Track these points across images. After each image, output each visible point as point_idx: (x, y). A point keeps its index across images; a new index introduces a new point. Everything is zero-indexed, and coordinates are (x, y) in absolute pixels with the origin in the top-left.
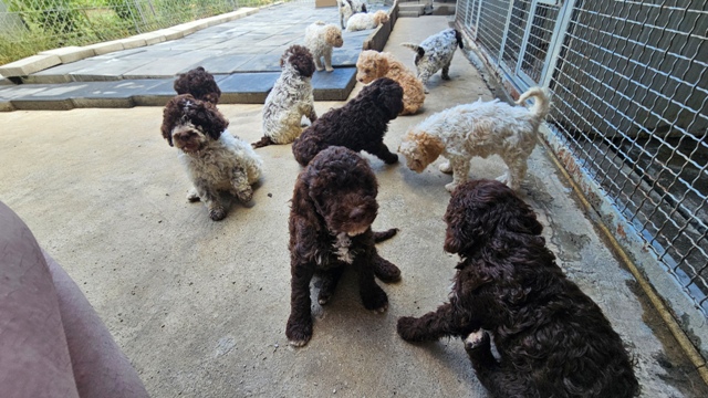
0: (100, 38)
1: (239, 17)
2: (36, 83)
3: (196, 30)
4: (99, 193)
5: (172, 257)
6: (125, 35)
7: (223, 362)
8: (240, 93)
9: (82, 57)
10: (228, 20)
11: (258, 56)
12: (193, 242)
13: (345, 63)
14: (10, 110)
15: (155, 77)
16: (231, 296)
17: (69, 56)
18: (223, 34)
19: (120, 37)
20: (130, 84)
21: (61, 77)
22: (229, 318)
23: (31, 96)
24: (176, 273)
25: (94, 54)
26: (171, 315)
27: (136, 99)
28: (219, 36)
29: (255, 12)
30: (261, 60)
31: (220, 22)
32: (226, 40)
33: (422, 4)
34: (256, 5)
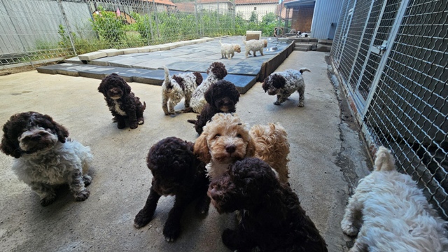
0: (129, 46)
1: (202, 42)
2: (92, 64)
3: (177, 46)
4: (98, 123)
5: (118, 164)
6: (142, 46)
9: (117, 54)
10: (196, 43)
11: (203, 64)
12: (132, 158)
13: (249, 73)
14: (77, 76)
15: (147, 69)
16: (139, 192)
17: (111, 53)
18: (191, 50)
19: (139, 46)
20: (134, 71)
21: (105, 63)
22: (133, 204)
23: (88, 70)
24: (117, 173)
25: (123, 53)
26: (106, 194)
27: (134, 79)
28: (188, 51)
29: (211, 40)
30: (204, 66)
31: (191, 44)
32: (191, 53)
33: (310, 44)
34: (214, 36)
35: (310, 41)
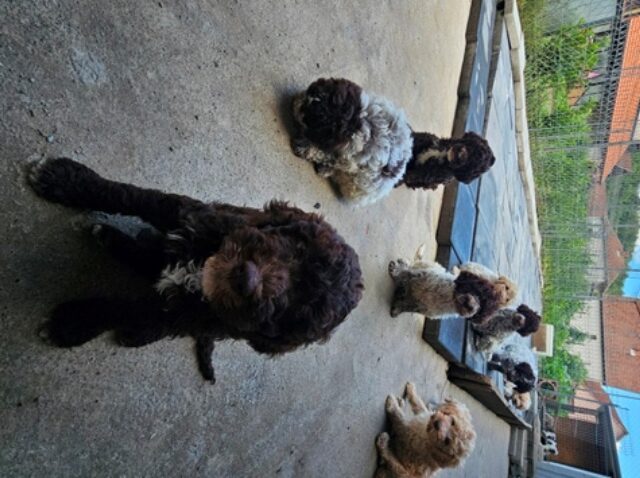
0: (529, 93)
1: (532, 234)
2: (496, 21)
3: (525, 185)
4: (372, 21)
5: (265, 57)
6: (528, 116)
7: (57, 53)
8: (454, 209)
9: (514, 69)
10: (530, 221)
11: (490, 242)
16: (175, 106)
17: (517, 58)
18: (517, 212)
19: (528, 111)
20: (481, 100)
21: (499, 43)
22: (138, 91)
23: (485, 10)
24: (240, 53)
25: (516, 81)
27: (466, 101)
28: (517, 208)
29: (535, 252)
30: (486, 245)
31: (530, 213)
32: (512, 213)
33: (523, 463)
34: (543, 256)
35: (530, 461)
